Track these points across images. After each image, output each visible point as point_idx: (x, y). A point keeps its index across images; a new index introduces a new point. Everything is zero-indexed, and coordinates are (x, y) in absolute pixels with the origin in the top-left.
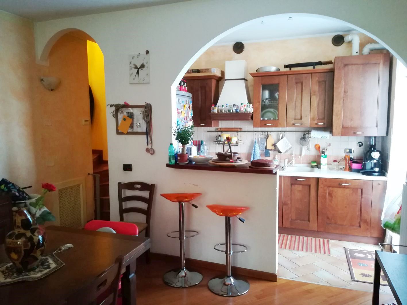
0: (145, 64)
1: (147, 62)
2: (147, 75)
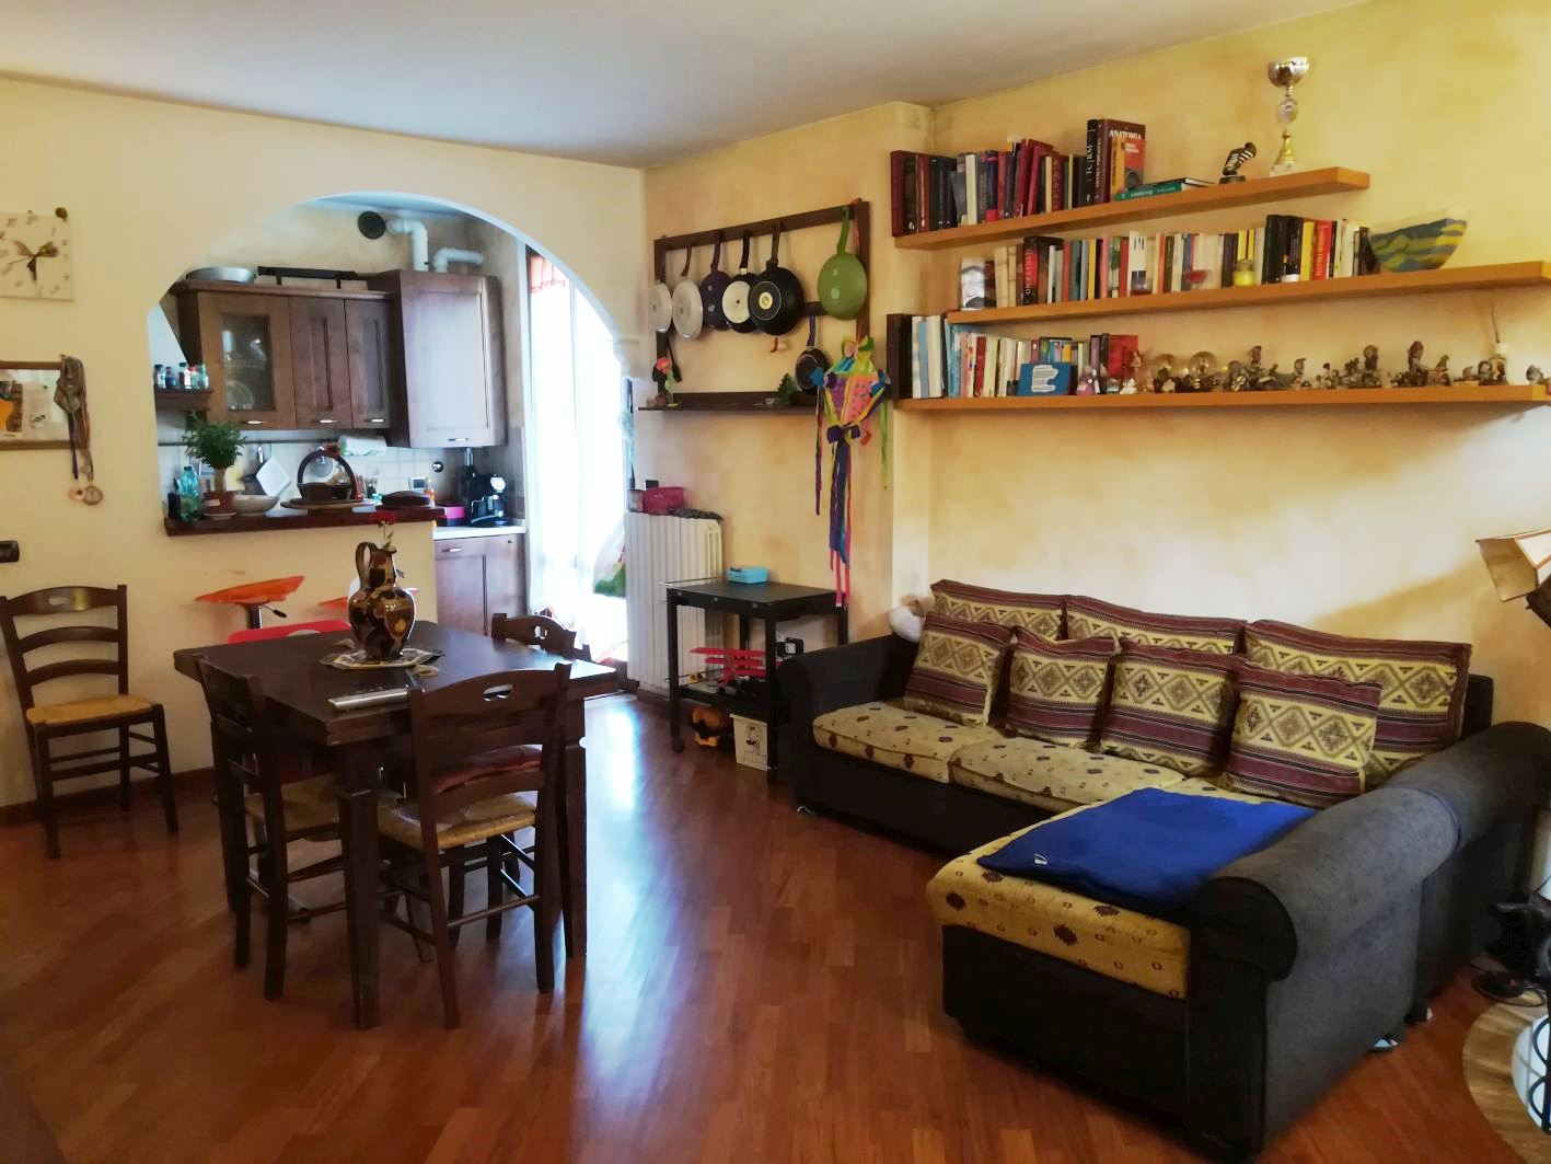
0: (56, 245)
1: (65, 243)
2: (67, 277)
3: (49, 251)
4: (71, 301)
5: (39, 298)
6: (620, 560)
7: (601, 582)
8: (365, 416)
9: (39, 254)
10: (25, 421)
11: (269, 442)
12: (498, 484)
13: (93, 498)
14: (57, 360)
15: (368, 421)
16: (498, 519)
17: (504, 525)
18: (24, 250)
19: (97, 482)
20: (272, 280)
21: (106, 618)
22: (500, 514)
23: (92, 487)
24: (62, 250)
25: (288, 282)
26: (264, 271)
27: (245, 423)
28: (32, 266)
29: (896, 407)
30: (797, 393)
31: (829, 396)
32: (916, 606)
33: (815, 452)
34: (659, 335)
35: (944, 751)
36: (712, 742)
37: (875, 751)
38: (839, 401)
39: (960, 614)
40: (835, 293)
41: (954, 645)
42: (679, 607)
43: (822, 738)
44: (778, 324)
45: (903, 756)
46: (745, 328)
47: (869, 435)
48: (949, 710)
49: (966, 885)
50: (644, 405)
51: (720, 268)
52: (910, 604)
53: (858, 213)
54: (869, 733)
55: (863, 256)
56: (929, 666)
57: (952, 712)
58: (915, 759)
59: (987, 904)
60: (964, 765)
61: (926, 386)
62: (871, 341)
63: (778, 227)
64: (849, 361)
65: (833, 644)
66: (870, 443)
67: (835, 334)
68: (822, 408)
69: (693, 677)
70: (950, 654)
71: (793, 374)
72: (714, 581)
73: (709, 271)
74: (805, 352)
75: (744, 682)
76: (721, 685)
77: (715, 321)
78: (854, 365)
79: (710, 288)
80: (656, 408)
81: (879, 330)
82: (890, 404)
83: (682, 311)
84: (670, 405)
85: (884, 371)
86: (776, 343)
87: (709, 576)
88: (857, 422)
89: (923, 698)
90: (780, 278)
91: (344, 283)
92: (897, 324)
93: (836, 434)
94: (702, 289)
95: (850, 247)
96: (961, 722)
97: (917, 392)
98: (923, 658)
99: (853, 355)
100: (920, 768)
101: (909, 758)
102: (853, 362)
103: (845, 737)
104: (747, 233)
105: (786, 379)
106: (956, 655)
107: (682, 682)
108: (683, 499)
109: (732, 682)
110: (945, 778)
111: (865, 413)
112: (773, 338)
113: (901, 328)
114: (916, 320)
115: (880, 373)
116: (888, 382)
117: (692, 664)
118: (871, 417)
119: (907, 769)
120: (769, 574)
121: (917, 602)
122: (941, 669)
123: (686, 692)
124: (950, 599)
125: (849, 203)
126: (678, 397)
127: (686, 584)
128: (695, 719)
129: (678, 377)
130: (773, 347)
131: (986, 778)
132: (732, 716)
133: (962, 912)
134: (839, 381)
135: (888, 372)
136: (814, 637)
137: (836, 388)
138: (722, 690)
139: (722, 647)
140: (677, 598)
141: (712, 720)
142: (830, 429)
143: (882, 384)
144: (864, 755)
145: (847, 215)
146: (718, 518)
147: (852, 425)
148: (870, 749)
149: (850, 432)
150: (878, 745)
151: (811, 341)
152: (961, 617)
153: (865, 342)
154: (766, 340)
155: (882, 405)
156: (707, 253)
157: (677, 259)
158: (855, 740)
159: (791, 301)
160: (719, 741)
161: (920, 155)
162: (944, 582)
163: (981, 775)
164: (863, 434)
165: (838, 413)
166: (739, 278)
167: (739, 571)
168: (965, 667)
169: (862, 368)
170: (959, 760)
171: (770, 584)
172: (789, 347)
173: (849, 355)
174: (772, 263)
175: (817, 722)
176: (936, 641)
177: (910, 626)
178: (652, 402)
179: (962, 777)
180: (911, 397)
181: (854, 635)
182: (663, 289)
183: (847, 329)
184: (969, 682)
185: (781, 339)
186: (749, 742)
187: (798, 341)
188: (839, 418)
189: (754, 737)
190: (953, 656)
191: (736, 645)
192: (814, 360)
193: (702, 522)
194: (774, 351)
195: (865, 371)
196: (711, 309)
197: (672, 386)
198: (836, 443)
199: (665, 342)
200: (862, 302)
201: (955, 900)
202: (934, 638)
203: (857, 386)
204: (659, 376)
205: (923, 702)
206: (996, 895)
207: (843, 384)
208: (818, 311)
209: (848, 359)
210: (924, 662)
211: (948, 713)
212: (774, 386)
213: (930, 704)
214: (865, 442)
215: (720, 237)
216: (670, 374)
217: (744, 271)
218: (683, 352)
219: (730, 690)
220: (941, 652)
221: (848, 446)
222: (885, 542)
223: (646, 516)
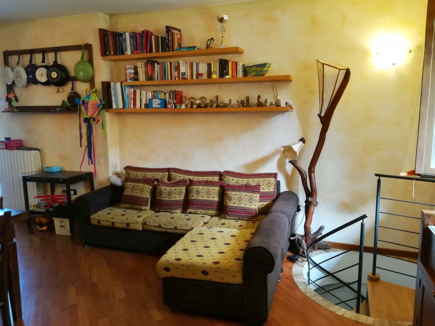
29: (106, 111)
30: (68, 106)
31: (82, 107)
32: (118, 175)
33: (78, 126)
34: (7, 85)
35: (140, 220)
36: (45, 228)
37: (115, 223)
38: (86, 109)
39: (136, 176)
40: (81, 74)
41: (137, 186)
42: (28, 183)
43: (94, 222)
44: (60, 83)
45: (126, 224)
46: (44, 84)
47: (98, 121)
48: (137, 207)
49: (171, 264)
50: (4, 111)
51: (33, 63)
53: (88, 47)
54: (112, 218)
55: (91, 61)
56: (129, 194)
57: (138, 207)
58: (130, 224)
60: (148, 223)
61: (117, 104)
62: (96, 90)
63: (56, 50)
64: (89, 96)
65: (89, 191)
66: (98, 123)
67: (82, 88)
68: (80, 111)
69: (34, 207)
70: (136, 189)
71: (66, 100)
72: (39, 172)
73: (28, 63)
74: (71, 93)
75: (56, 206)
76: (47, 208)
77: (32, 80)
78: (91, 97)
79: (30, 69)
80: (8, 111)
81: (98, 86)
82: (104, 110)
83: (18, 77)
84: (14, 110)
85: (102, 100)
86: (59, 89)
87: (37, 170)
88: (94, 116)
89: (128, 204)
90: (58, 67)
92: (106, 85)
93: (87, 120)
94: (26, 69)
95: (85, 58)
96: (141, 210)
97: (114, 107)
98: (127, 191)
100: (132, 227)
101: (128, 224)
102: (90, 96)
103: (103, 221)
104: (44, 51)
105: (64, 101)
106: (138, 189)
107: (31, 209)
108: (22, 144)
109: (51, 207)
110: (141, 229)
111: (97, 113)
112: (57, 88)
113: (107, 86)
114: (112, 84)
115: (100, 100)
116: (104, 103)
117: (33, 201)
118: (98, 114)
119: (127, 228)
120: (61, 168)
122: (134, 194)
123: (32, 212)
124: (131, 172)
125: (84, 44)
126: (17, 108)
127: (30, 174)
128: (37, 221)
129: (17, 100)
130: (57, 91)
132: (53, 218)
133: (170, 272)
134: (86, 103)
135: (103, 99)
137: (85, 105)
138: (48, 210)
139: (43, 195)
140: (26, 179)
141: (44, 220)
142: (84, 119)
143: (101, 104)
144: (111, 225)
145: (84, 47)
146: (39, 150)
147: (92, 117)
148: (113, 223)
149: (92, 119)
150: (116, 221)
151: (73, 89)
153: (94, 90)
154: (54, 89)
155: (102, 111)
156: (27, 58)
157: (14, 59)
158: (107, 221)
159: (64, 75)
160: (48, 228)
161: (109, 31)
163: (154, 226)
164: (96, 120)
165: (87, 113)
166: (41, 66)
167: (50, 168)
168: (142, 193)
169: (94, 98)
170: (145, 222)
171: (62, 172)
172: (64, 91)
173: (89, 94)
174: (55, 62)
175: (92, 217)
176: (131, 185)
177: (118, 182)
178: (7, 109)
179: (147, 228)
180: (112, 108)
182: (9, 69)
183: (86, 86)
184: (143, 197)
185: (60, 88)
186: (61, 226)
187: (67, 89)
188: (87, 115)
189: (63, 224)
190: (137, 190)
191: (49, 193)
192: (74, 97)
193: (33, 152)
194: (58, 91)
195: (95, 99)
196: (31, 77)
197: (14, 104)
198: (87, 123)
199: (10, 88)
200: (92, 76)
201: (167, 269)
202: (130, 185)
203: (93, 104)
204: (8, 100)
205: (128, 205)
206: (181, 265)
207: (87, 103)
208: (74, 79)
209: (88, 95)
210: (127, 192)
211: (137, 208)
212: (59, 104)
213: (131, 206)
214: (97, 123)
215: (32, 52)
216: (14, 99)
217: (43, 64)
218: (18, 91)
219: (51, 209)
220: (133, 189)
221: (91, 124)
222: (106, 156)
223: (8, 151)
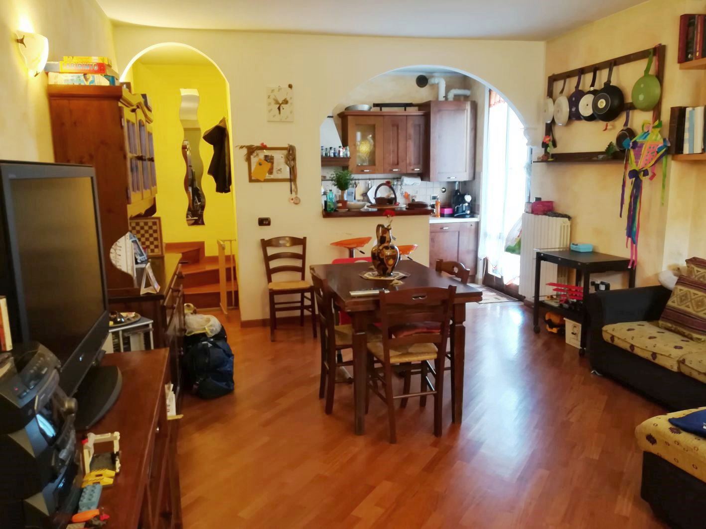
0: (288, 99)
1: (291, 98)
2: (291, 112)
3: (286, 102)
4: (292, 122)
5: (281, 121)
6: (518, 237)
7: (509, 246)
8: (412, 168)
9: (282, 103)
10: (275, 171)
11: (374, 179)
12: (468, 198)
13: (297, 202)
14: (286, 146)
15: (413, 170)
16: (467, 214)
17: (470, 217)
18: (277, 102)
19: (298, 196)
20: (378, 109)
21: (298, 250)
22: (468, 212)
23: (297, 197)
24: (290, 102)
25: (385, 109)
26: (376, 105)
27: (363, 171)
28: (279, 108)
29: (673, 159)
30: (616, 152)
31: (632, 153)
32: (677, 271)
33: (622, 184)
34: (547, 124)
35: (677, 354)
36: (555, 330)
37: (635, 348)
38: (638, 156)
39: (701, 277)
40: (641, 97)
41: (692, 295)
42: (542, 262)
43: (606, 337)
44: (609, 115)
45: (651, 353)
46: (590, 118)
47: (654, 175)
48: (685, 331)
49: (658, 432)
50: (536, 160)
51: (580, 88)
52: (674, 270)
53: (659, 52)
54: (633, 338)
55: (660, 76)
56: (675, 305)
57: (687, 332)
58: (658, 356)
59: (669, 445)
60: (687, 363)
61: (692, 146)
62: (660, 123)
63: (612, 64)
64: (646, 134)
65: (626, 287)
66: (655, 179)
67: (640, 120)
68: (627, 160)
69: (548, 297)
70: (689, 300)
71: (614, 142)
72: (565, 250)
73: (573, 90)
74: (622, 130)
75: (573, 302)
76: (561, 302)
77: (575, 116)
78: (649, 136)
79: (574, 99)
80: (542, 161)
81: (666, 116)
82: (670, 158)
83: (558, 111)
84: (549, 160)
85: (667, 139)
86: (607, 126)
87: (562, 247)
88: (648, 167)
89: (671, 323)
90: (612, 92)
91: (408, 108)
92: (677, 113)
93: (634, 174)
94: (570, 100)
95: (652, 71)
96: (692, 339)
97: (686, 150)
98: (672, 300)
99: (648, 131)
100: (660, 361)
101: (654, 355)
102: (649, 134)
103: (619, 338)
104: (595, 69)
105: (611, 145)
106: (693, 301)
107: (541, 299)
108: (552, 207)
109: (567, 302)
110: (675, 369)
111: (653, 162)
112: (604, 123)
113: (679, 115)
114: (688, 110)
115: (664, 140)
116: (669, 145)
117: (547, 291)
118: (656, 165)
119: (653, 361)
120: (594, 248)
121: (679, 269)
122: (683, 307)
123: (543, 304)
124: (696, 268)
125: (654, 47)
126: (553, 156)
127: (546, 250)
128: (547, 318)
129: (555, 145)
130: (604, 129)
131: (700, 373)
132: (564, 319)
133: (654, 446)
134: (639, 145)
135: (669, 139)
136: (616, 283)
137: (637, 149)
138: (561, 305)
139: (566, 284)
140: (540, 257)
141: (555, 319)
142: (630, 172)
143: (665, 146)
144: (629, 350)
145: (652, 53)
146: (569, 218)
147: (644, 169)
148: (632, 346)
149: (642, 173)
150: (637, 345)
151: (626, 124)
152: (701, 279)
153: (657, 123)
154: (601, 124)
155: (664, 159)
156: (574, 80)
157: (559, 85)
158: (624, 341)
159: (616, 102)
160: (558, 331)
161: (699, 15)
162: (694, 258)
163: (696, 370)
164: (650, 174)
165: (637, 163)
166: (589, 92)
167: (577, 245)
168: (697, 308)
169: (654, 138)
170: (684, 360)
171: (594, 253)
172: (614, 127)
173: (646, 131)
174: (608, 84)
175: (605, 328)
176: (682, 292)
177: (669, 280)
178: (540, 158)
179: (684, 370)
180: (682, 153)
181: (639, 283)
182: (550, 101)
183: (648, 116)
184: (699, 317)
185: (610, 124)
186: (573, 333)
187: (619, 125)
188: (637, 165)
189: (575, 332)
190: (691, 301)
191: (574, 283)
192: (628, 133)
193: (559, 219)
194: (606, 129)
195: (656, 139)
196: (574, 109)
197: (552, 150)
198: (634, 179)
199: (550, 128)
200: (658, 98)
201: (651, 439)
202: (681, 290)
203: (650, 148)
204: (545, 145)
205: (670, 325)
206: (675, 441)
207: (641, 146)
208: (632, 107)
209: (645, 133)
210: (673, 303)
211: (684, 333)
212: (603, 148)
213: (674, 326)
214: (651, 178)
215: (582, 72)
216: (550, 144)
217: (592, 89)
218: (558, 133)
219: (566, 306)
220: (684, 298)
221: (641, 181)
222: (661, 235)
223: (533, 215)
